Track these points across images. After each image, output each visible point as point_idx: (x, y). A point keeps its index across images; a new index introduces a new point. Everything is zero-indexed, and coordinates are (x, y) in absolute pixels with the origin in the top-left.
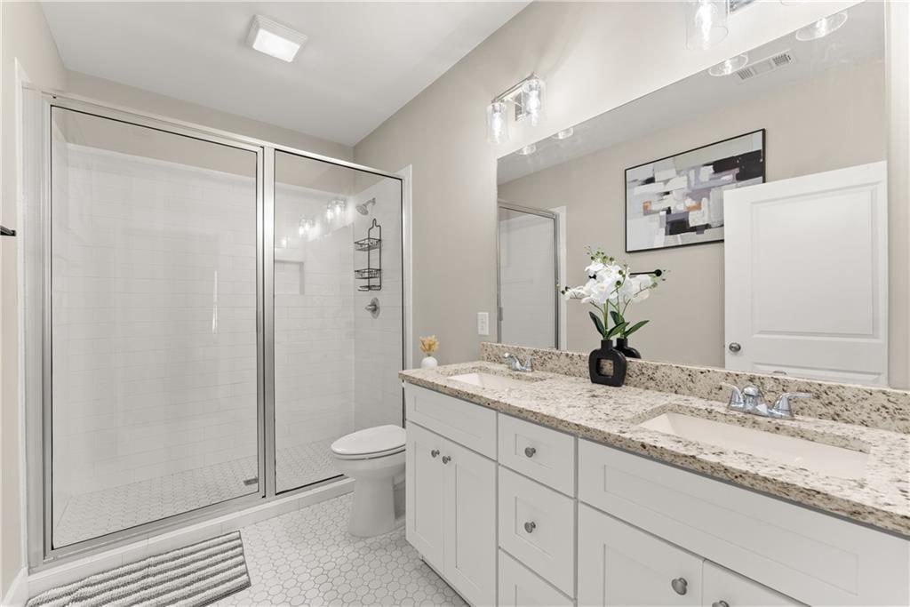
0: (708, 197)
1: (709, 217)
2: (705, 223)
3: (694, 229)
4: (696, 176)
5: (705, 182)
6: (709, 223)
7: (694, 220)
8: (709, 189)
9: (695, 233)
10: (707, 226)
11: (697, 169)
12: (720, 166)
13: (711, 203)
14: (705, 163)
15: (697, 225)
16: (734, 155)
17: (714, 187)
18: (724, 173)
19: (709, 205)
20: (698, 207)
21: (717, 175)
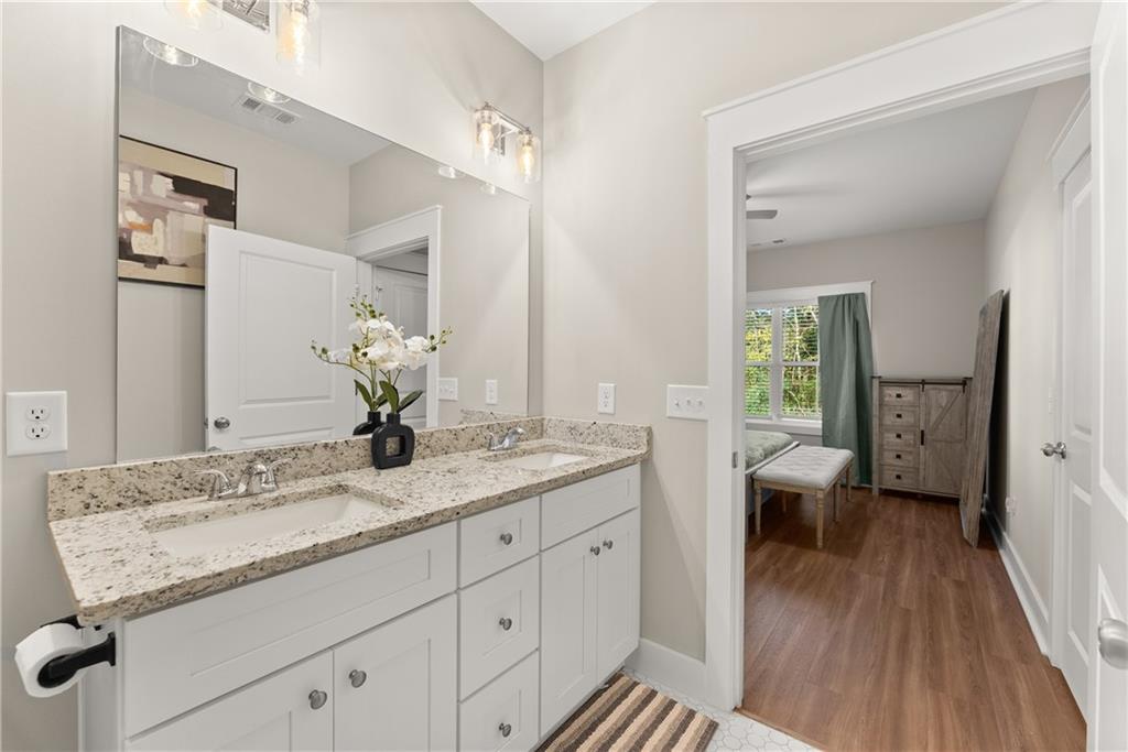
0: (165, 221)
1: (165, 247)
2: (160, 255)
3: (140, 259)
4: (145, 182)
5: (159, 197)
6: (166, 257)
7: (140, 245)
8: (166, 210)
9: (142, 265)
10: (161, 261)
11: (149, 173)
12: (183, 186)
13: (168, 229)
14: (162, 171)
15: (145, 253)
16: (203, 181)
17: (173, 210)
18: (188, 197)
19: (165, 232)
20: (149, 229)
21: (177, 196)
